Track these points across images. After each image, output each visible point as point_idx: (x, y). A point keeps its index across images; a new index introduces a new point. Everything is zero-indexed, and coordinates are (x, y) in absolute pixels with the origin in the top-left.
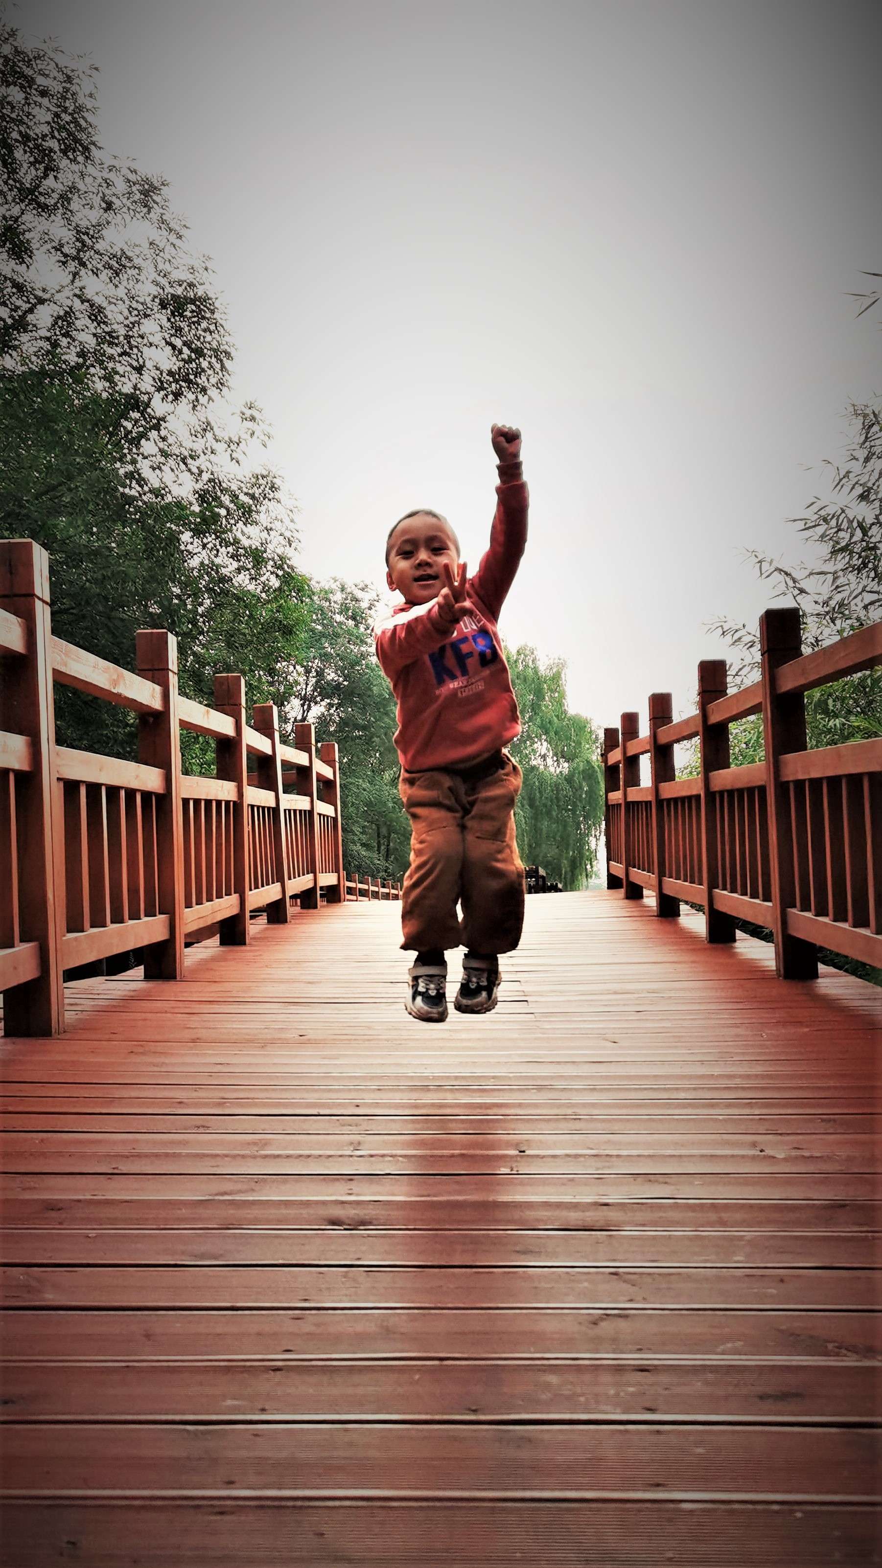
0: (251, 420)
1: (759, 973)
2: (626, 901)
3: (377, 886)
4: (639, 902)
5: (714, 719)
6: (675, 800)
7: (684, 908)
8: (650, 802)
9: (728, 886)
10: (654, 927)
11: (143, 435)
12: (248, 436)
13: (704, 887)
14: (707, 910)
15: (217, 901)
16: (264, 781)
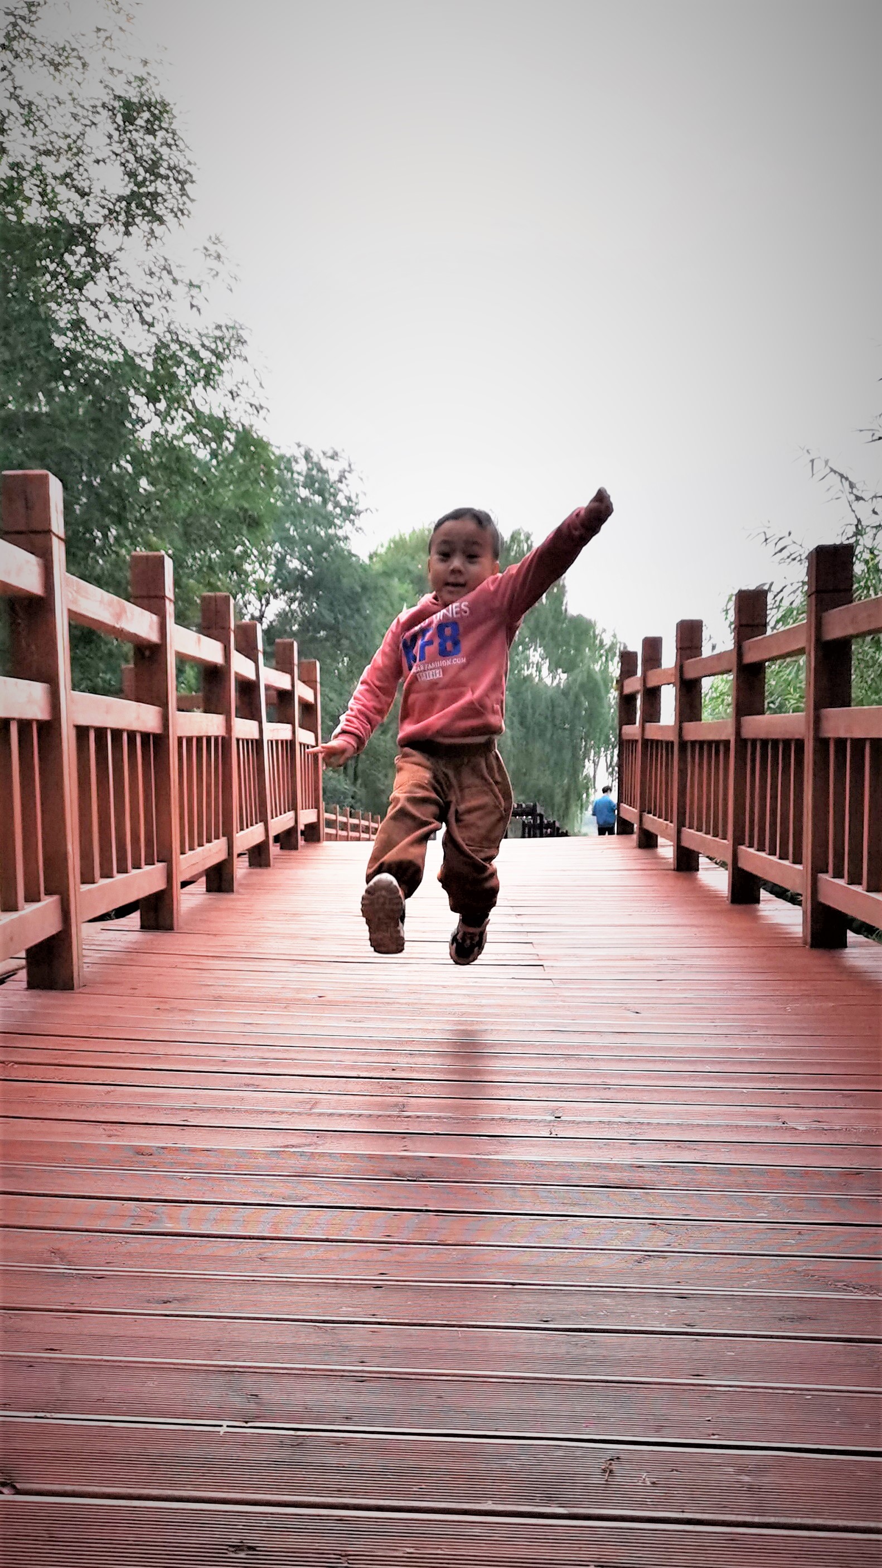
0: (215, 259)
1: (784, 940)
2: (639, 850)
3: (345, 816)
4: (652, 851)
5: (750, 658)
6: (702, 743)
7: (703, 860)
8: (672, 743)
9: (756, 844)
10: (673, 882)
11: (88, 277)
12: (208, 279)
13: (728, 843)
14: (730, 867)
15: (207, 845)
16: (250, 710)
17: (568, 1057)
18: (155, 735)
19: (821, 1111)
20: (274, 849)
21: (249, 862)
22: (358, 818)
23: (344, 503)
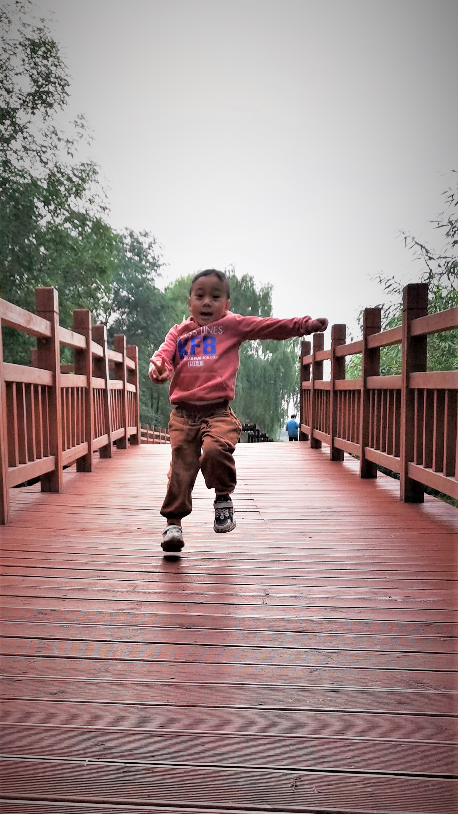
0: (81, 127)
1: (390, 498)
2: (311, 449)
3: (152, 430)
4: (318, 450)
5: (371, 345)
6: (345, 391)
7: (346, 455)
8: (329, 391)
9: (375, 446)
10: (329, 467)
11: (12, 137)
12: (77, 138)
13: (360, 445)
14: (361, 458)
15: (77, 446)
16: (100, 373)
17: (273, 561)
18: (49, 387)
19: (410, 591)
20: (113, 449)
21: (100, 455)
22: (159, 432)
23: (151, 260)
